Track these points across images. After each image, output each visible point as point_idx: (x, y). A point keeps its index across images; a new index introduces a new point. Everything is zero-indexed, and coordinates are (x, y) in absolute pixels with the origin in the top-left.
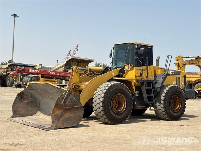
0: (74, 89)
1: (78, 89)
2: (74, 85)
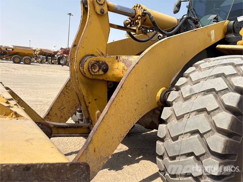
0: (88, 74)
1: (104, 77)
2: (89, 60)
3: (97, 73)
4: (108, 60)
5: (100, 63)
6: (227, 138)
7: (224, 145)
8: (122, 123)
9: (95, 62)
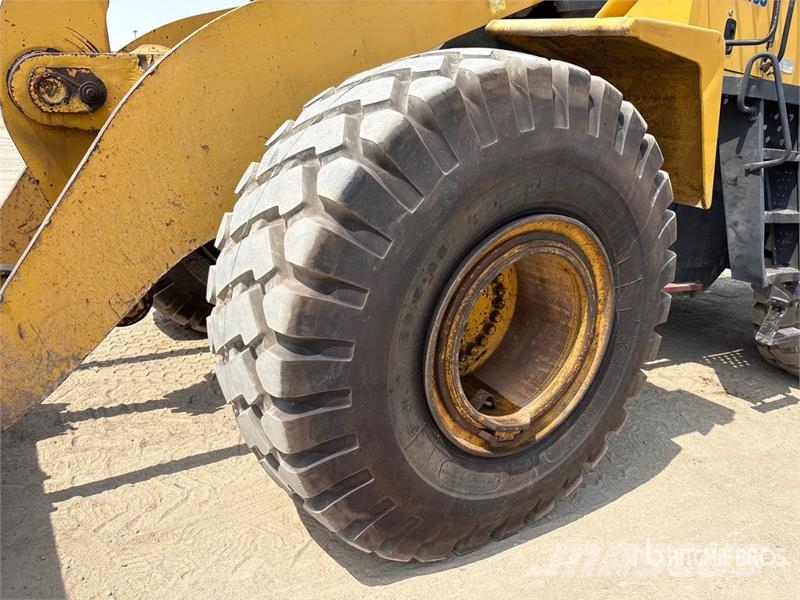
0: (31, 111)
2: (28, 64)
3: (64, 109)
4: (107, 67)
5: (70, 77)
6: (308, 292)
7: (293, 309)
8: (121, 260)
9: (50, 71)
